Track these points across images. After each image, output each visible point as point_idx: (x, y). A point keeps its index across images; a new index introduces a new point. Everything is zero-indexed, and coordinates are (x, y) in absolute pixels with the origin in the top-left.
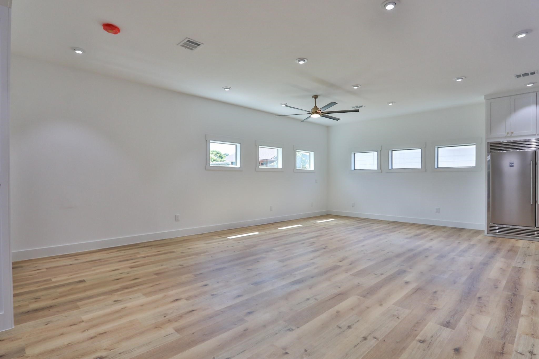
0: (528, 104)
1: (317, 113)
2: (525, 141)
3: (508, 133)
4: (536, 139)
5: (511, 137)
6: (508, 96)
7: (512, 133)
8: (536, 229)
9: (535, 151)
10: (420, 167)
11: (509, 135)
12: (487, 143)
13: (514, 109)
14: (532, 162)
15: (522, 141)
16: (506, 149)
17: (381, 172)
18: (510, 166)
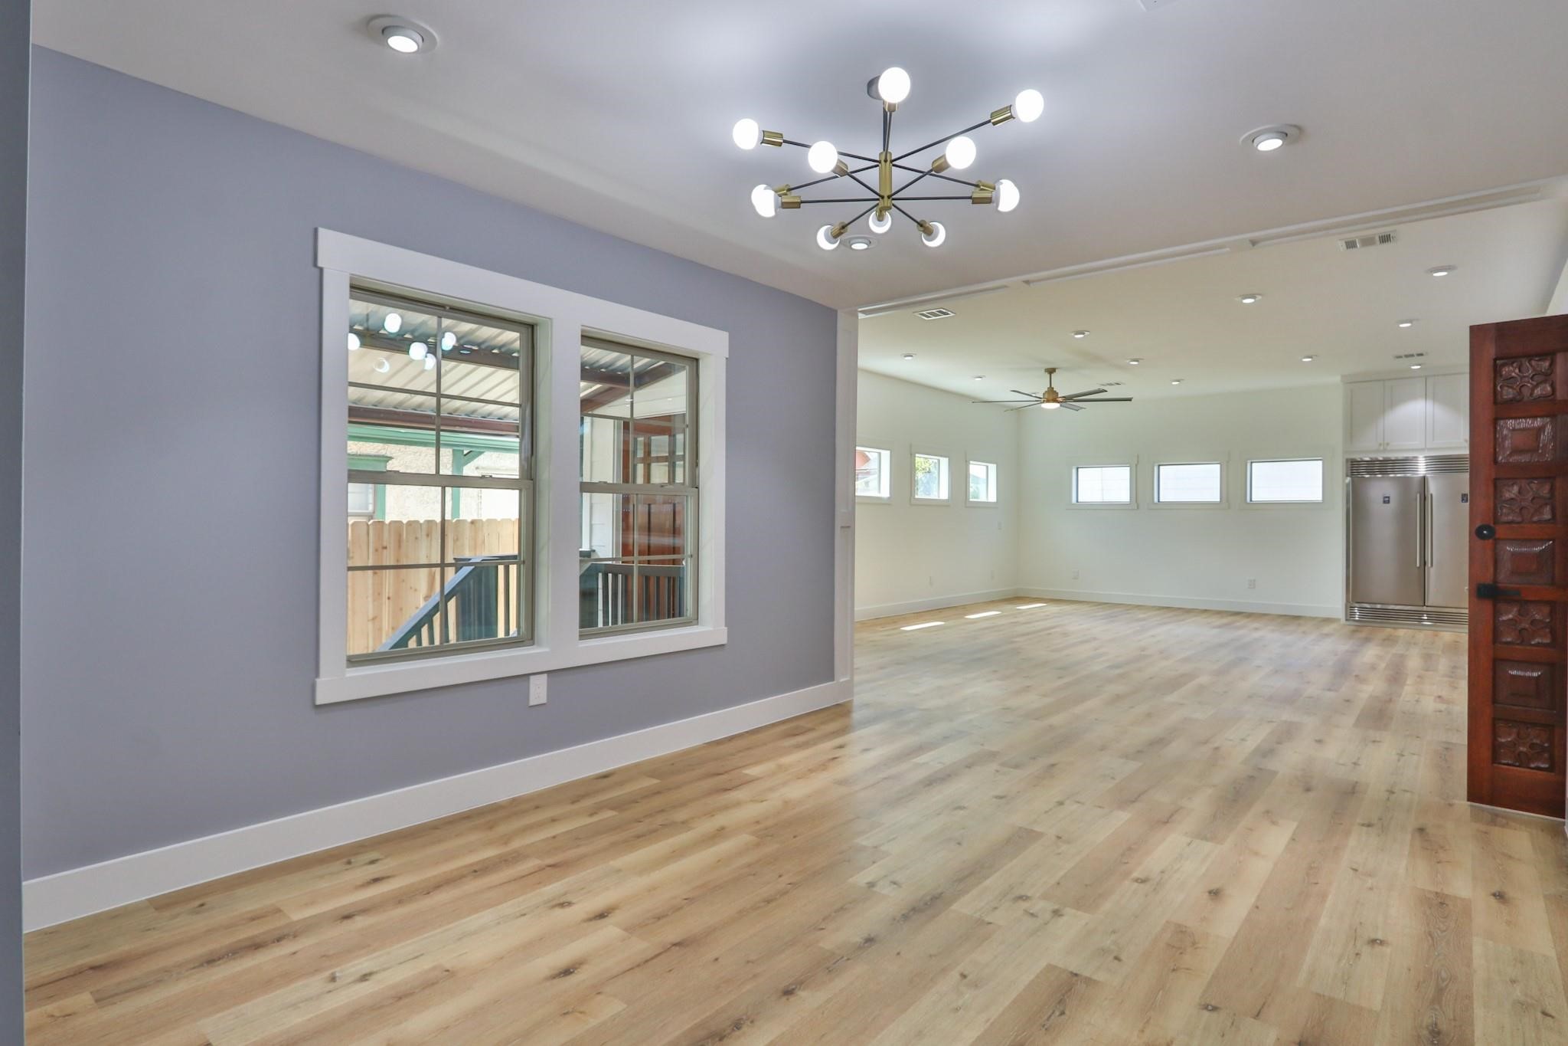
0: (1412, 397)
1: (1055, 400)
2: (1406, 459)
3: (1380, 445)
4: (1426, 457)
5: (1385, 450)
6: (1379, 380)
7: (1388, 444)
8: (1425, 608)
9: (1424, 478)
10: (1218, 499)
11: (1382, 448)
12: (1345, 460)
13: (1391, 402)
14: (1418, 496)
15: (1400, 458)
16: (1381, 472)
17: (1138, 508)
18: (1385, 502)
